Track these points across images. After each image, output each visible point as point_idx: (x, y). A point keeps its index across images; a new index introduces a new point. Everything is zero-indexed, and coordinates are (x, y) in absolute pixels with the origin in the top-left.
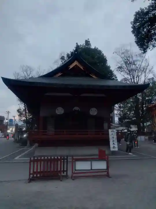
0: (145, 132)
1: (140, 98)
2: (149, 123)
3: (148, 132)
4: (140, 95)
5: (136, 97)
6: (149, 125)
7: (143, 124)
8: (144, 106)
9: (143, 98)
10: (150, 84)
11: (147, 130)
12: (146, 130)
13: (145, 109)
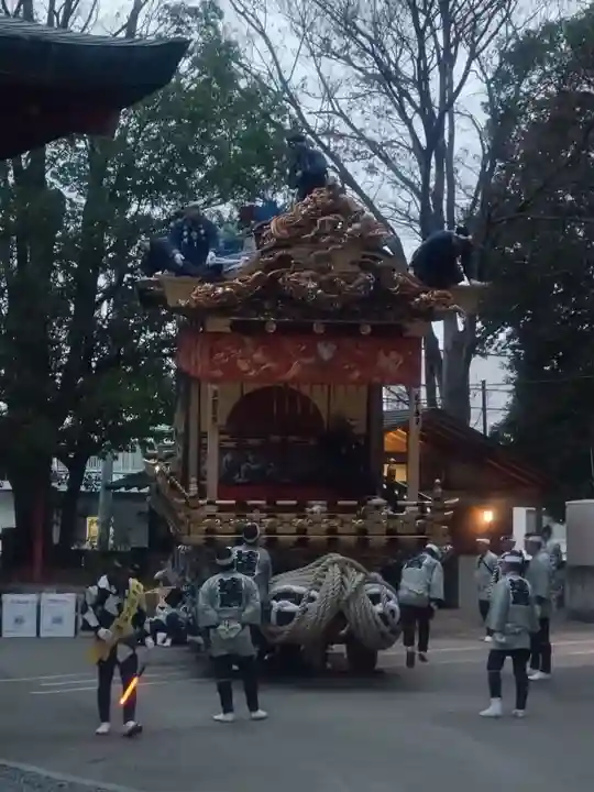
0: (86, 546)
1: (74, 196)
2: (127, 463)
3: (114, 554)
4: (71, 167)
5: (32, 180)
6: (131, 480)
7: (77, 469)
8: (102, 282)
9: (105, 203)
10: (184, 65)
11: (104, 526)
12: (92, 528)
13: (104, 309)
